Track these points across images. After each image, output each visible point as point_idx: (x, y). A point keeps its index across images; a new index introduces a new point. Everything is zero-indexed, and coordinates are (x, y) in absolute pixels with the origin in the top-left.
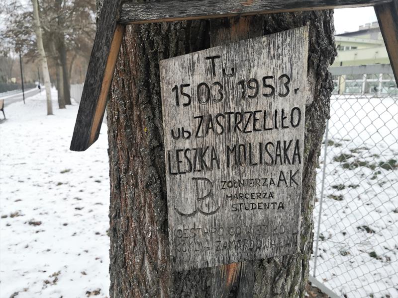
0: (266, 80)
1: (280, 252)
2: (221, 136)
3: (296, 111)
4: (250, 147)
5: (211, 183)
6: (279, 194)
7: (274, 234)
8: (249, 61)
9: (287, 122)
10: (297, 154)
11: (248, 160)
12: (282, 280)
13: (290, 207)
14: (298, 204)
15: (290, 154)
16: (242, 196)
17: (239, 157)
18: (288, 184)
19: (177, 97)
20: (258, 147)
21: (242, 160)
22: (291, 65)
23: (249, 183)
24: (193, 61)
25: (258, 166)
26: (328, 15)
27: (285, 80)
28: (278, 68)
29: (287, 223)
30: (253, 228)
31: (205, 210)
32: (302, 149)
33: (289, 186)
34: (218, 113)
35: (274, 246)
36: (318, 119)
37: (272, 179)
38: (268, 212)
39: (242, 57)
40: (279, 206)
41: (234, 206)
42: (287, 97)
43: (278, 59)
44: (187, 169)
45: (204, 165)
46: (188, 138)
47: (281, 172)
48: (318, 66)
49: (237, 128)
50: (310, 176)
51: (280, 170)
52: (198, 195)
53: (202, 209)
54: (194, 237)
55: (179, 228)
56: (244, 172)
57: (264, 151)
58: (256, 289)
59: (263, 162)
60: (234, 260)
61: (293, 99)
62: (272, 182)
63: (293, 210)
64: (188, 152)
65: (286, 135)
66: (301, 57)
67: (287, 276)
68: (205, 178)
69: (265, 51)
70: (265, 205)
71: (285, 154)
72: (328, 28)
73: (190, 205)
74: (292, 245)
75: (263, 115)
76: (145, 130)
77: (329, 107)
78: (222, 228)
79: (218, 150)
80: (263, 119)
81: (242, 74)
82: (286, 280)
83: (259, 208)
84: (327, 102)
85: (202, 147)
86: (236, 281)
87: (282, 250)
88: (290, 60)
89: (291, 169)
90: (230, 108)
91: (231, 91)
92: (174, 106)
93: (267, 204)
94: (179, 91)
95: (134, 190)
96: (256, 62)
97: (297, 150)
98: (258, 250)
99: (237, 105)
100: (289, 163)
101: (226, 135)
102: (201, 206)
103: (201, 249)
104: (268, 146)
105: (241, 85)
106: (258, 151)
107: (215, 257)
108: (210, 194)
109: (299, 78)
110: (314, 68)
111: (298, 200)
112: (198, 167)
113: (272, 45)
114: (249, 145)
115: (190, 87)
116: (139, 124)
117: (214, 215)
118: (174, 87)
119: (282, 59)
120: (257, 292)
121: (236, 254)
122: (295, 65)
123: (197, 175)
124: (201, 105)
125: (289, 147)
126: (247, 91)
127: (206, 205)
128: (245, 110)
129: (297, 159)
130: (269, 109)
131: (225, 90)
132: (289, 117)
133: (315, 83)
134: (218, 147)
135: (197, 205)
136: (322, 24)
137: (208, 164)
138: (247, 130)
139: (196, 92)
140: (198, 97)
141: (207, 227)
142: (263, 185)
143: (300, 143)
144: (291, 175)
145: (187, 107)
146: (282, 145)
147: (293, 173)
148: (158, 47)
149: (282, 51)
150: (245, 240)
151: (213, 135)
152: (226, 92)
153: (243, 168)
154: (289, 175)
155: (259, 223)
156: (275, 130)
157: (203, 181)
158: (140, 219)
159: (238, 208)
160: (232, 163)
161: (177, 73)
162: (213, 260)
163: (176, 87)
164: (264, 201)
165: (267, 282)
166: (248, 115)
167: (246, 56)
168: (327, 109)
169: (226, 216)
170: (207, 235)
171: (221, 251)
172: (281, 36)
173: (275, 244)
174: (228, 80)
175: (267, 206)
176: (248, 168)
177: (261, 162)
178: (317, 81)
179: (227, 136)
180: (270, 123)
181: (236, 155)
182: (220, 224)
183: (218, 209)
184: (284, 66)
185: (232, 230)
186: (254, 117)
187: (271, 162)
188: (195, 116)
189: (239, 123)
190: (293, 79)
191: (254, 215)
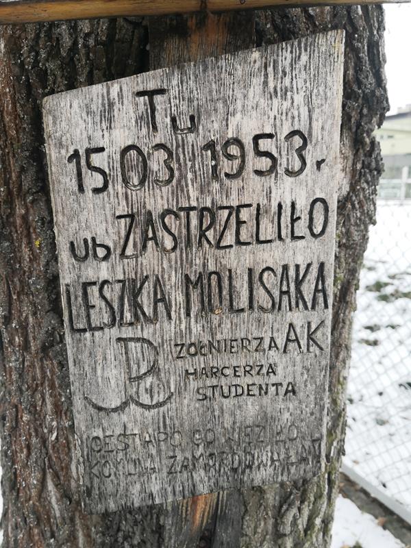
0: (261, 141)
1: (289, 473)
2: (173, 255)
3: (319, 205)
4: (230, 278)
5: (156, 348)
6: (288, 367)
7: (277, 442)
8: (225, 102)
9: (301, 228)
10: (320, 290)
11: (226, 303)
12: (294, 511)
13: (307, 392)
14: (323, 384)
15: (308, 289)
16: (216, 372)
17: (210, 296)
18: (304, 348)
19: (79, 174)
20: (246, 278)
21: (216, 301)
22: (309, 112)
23: (229, 346)
24: (109, 99)
25: (246, 314)
26: (375, 33)
27: (297, 141)
28: (284, 118)
29: (302, 421)
30: (237, 430)
31: (145, 399)
32: (330, 281)
33: (305, 351)
34: (166, 207)
35: (277, 464)
36: (356, 225)
37: (272, 339)
38: (266, 400)
39: (211, 92)
40: (287, 389)
41: (201, 391)
42: (301, 176)
43: (284, 97)
44: (106, 322)
45: (139, 312)
46: (106, 258)
47: (291, 325)
48: (359, 125)
49: (203, 239)
50: (343, 327)
51: (289, 321)
52: (130, 372)
53: (139, 397)
54: (126, 449)
55: (95, 434)
56: (219, 326)
57: (257, 285)
58: (248, 527)
59: (256, 305)
60: (202, 490)
61: (314, 182)
62: (273, 345)
63: (312, 398)
64: (106, 286)
65: (301, 253)
66: (329, 94)
67: (302, 502)
68: (144, 340)
69: (257, 81)
70: (261, 388)
71: (299, 291)
72: (376, 56)
73: (114, 391)
74: (310, 460)
75: (255, 212)
76: (37, 243)
77: (374, 204)
78: (178, 432)
79: (167, 283)
80: (255, 221)
81: (212, 128)
82: (299, 509)
83: (248, 394)
84: (372, 194)
85: (134, 277)
86: (209, 521)
87: (293, 470)
88: (309, 100)
89: (310, 320)
90: (189, 198)
91: (189, 164)
92: (74, 193)
93: (264, 387)
94: (83, 162)
95: (23, 355)
96: (239, 104)
97: (320, 282)
98: (248, 471)
99: (202, 192)
100: (306, 308)
101: (181, 253)
102: (137, 393)
103: (139, 473)
104: (266, 275)
105: (209, 152)
106: (246, 286)
107: (167, 486)
108: (153, 370)
109: (326, 138)
110: (350, 129)
111: (321, 377)
112: (128, 316)
113: (270, 69)
114: (227, 273)
115: (105, 154)
116: (25, 232)
117: (162, 409)
118: (72, 153)
119: (292, 98)
120: (249, 531)
121: (206, 479)
122: (317, 111)
123: (127, 332)
124: (129, 191)
125: (305, 276)
126: (221, 163)
127: (146, 390)
128: (219, 203)
129: (321, 300)
130: (265, 202)
131: (178, 160)
132: (305, 217)
133: (351, 157)
134: (166, 276)
135: (129, 390)
136: (366, 48)
137: (148, 310)
138: (223, 244)
139: (119, 165)
140: (123, 174)
141: (150, 431)
142: (256, 350)
143: (326, 269)
144: (309, 331)
145: (101, 195)
146: (292, 273)
147: (313, 327)
148: (54, 83)
149: (292, 83)
150: (224, 452)
151: (156, 253)
152: (180, 165)
153: (218, 318)
154: (306, 331)
155: (249, 421)
156: (278, 242)
157: (139, 345)
158: (35, 407)
159: (208, 394)
160: (195, 309)
161: (77, 125)
162: (164, 490)
163: (76, 154)
164: (258, 380)
165: (267, 514)
166: (226, 212)
167: (218, 91)
168: (372, 208)
169: (186, 409)
170: (151, 446)
171: (179, 474)
172: (289, 49)
173: (279, 460)
174: (183, 141)
175: (263, 390)
176: (227, 317)
177: (251, 307)
178: (356, 155)
179: (184, 255)
180: (268, 230)
181: (202, 293)
182: (174, 425)
183: (169, 398)
184: (296, 113)
185: (197, 436)
186: (238, 217)
187: (270, 305)
188: (117, 214)
189: (208, 228)
190: (314, 141)
191: (240, 407)
